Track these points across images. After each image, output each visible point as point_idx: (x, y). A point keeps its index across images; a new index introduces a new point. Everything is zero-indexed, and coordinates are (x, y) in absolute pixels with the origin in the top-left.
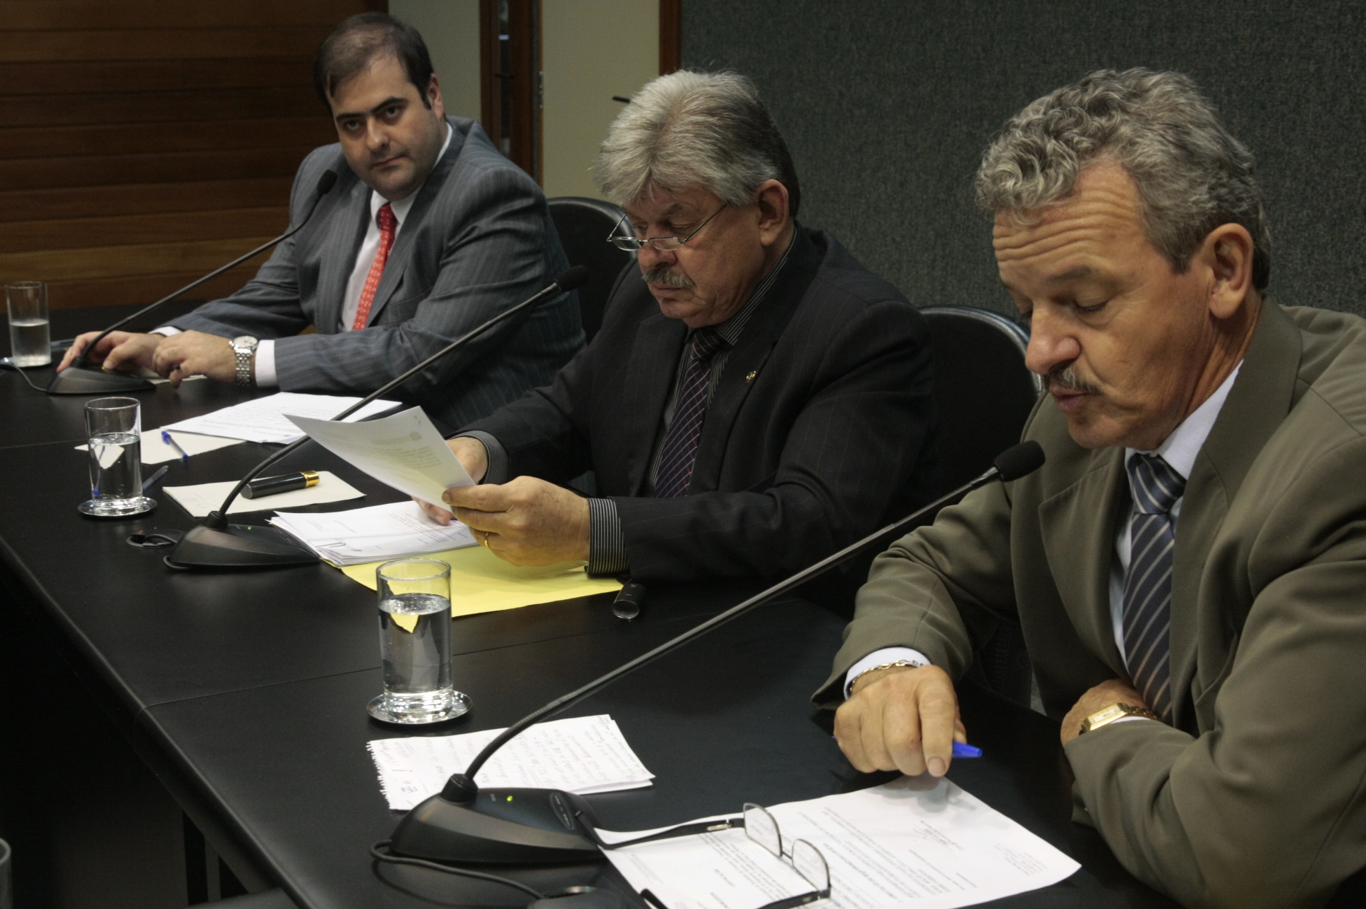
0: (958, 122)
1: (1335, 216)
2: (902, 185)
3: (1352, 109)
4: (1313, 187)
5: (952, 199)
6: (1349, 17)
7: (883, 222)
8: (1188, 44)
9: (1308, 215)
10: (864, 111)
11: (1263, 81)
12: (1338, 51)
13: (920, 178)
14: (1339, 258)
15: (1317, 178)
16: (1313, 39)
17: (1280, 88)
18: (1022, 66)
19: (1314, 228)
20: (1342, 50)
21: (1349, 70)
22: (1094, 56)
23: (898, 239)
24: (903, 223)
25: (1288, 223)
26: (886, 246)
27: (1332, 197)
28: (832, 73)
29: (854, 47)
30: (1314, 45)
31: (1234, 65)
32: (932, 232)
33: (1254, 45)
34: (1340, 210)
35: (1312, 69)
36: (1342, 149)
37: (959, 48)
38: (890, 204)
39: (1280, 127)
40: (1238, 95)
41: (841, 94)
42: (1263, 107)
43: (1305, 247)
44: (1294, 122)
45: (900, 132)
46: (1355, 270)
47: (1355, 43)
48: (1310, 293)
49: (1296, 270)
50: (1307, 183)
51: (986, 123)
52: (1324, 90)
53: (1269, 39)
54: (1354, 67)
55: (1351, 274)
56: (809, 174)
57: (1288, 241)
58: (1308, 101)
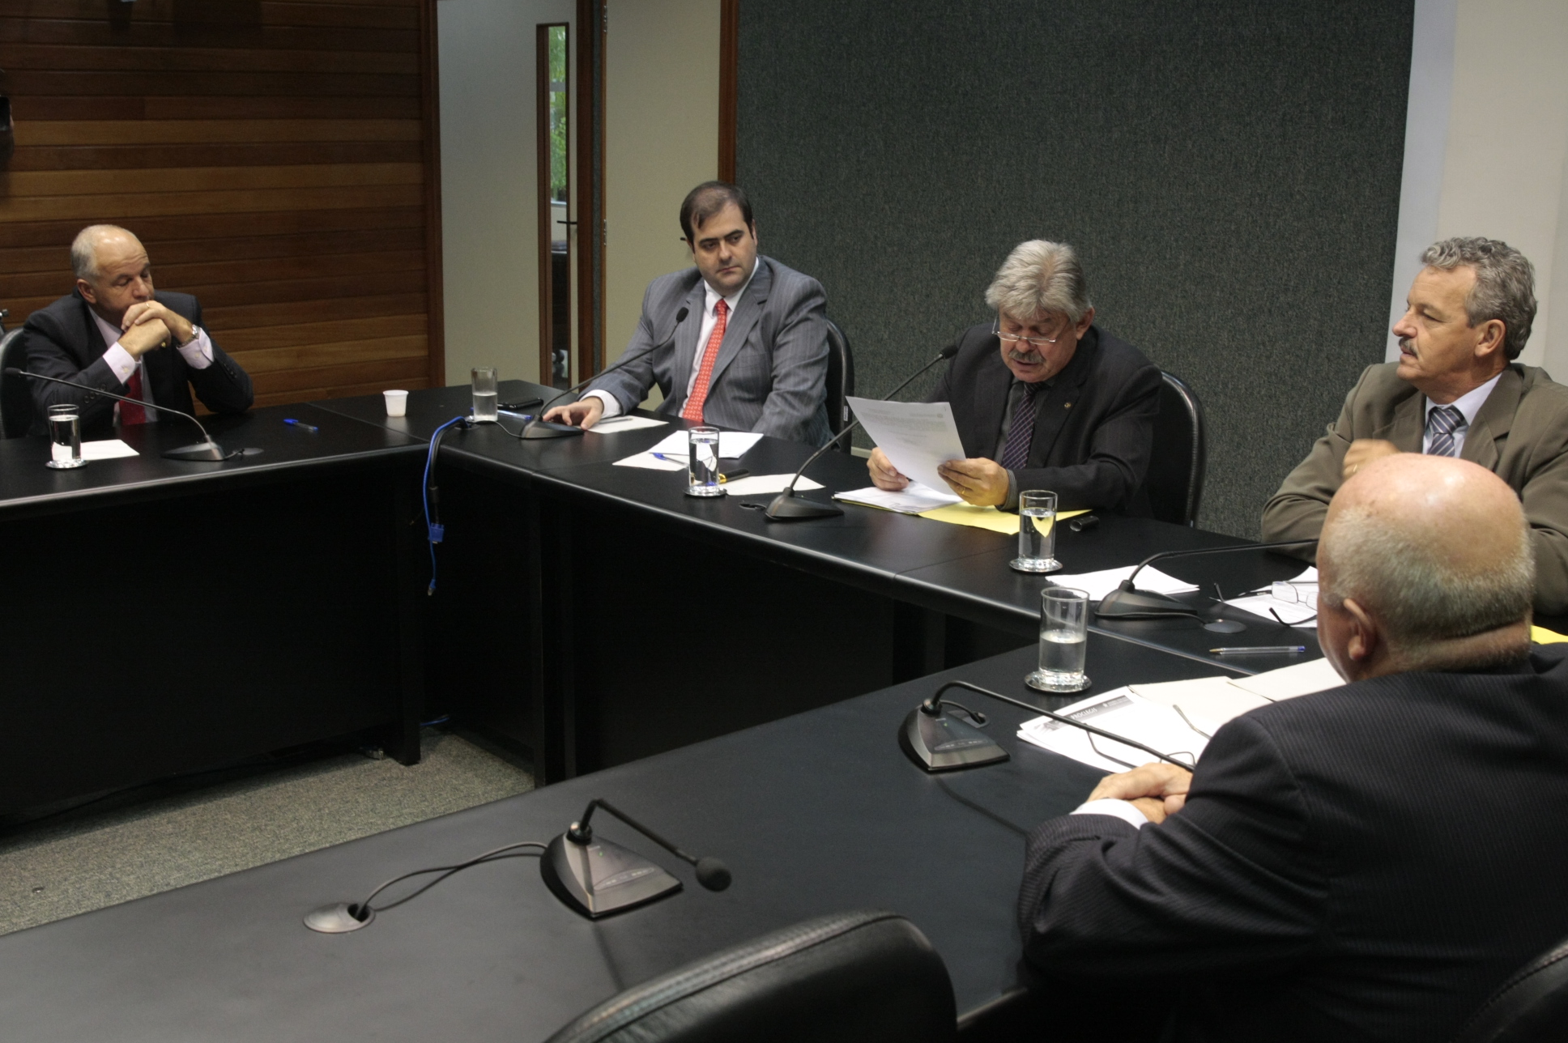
0: (973, 256)
1: (1250, 313)
2: (927, 296)
3: (1260, 251)
4: (1235, 297)
5: (969, 305)
6: (1257, 198)
7: (912, 320)
8: (1147, 211)
9: (1232, 313)
10: (895, 248)
11: (1200, 235)
12: (1250, 218)
13: (942, 291)
14: (1253, 337)
15: (1237, 291)
16: (1234, 211)
17: (1212, 238)
18: (1023, 221)
19: (1236, 320)
20: (1253, 217)
21: (1258, 229)
22: (1078, 217)
23: (925, 331)
24: (928, 320)
25: (1219, 317)
26: (914, 335)
27: (1248, 302)
28: (869, 223)
29: (887, 207)
30: (1235, 214)
31: (1179, 224)
32: (952, 326)
33: (1193, 213)
34: (1253, 309)
35: (1233, 228)
36: (1254, 274)
37: (973, 209)
38: (918, 309)
39: (1212, 261)
40: (1182, 242)
41: (876, 237)
42: (1200, 250)
43: (1230, 331)
44: (1222, 259)
45: (926, 262)
46: (1264, 344)
47: (1261, 214)
48: (1234, 358)
49: (1224, 345)
50: (1231, 294)
51: (995, 257)
52: (1242, 240)
53: (1204, 210)
54: (1260, 227)
55: (1261, 347)
56: (849, 289)
57: (1218, 328)
58: (1230, 246)
